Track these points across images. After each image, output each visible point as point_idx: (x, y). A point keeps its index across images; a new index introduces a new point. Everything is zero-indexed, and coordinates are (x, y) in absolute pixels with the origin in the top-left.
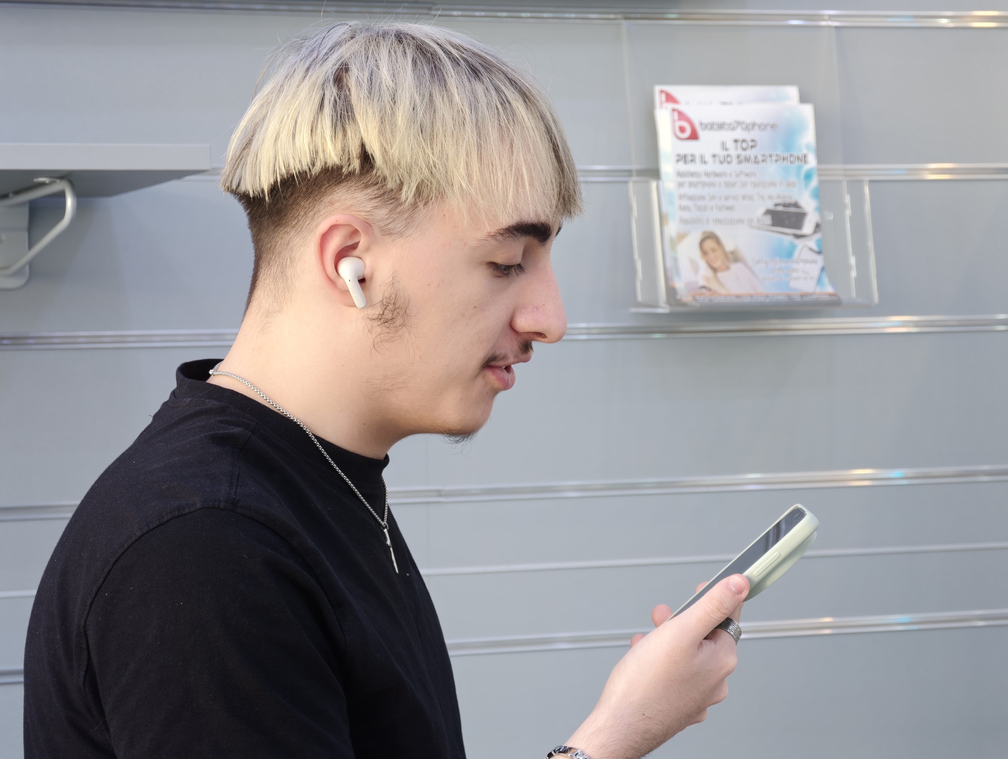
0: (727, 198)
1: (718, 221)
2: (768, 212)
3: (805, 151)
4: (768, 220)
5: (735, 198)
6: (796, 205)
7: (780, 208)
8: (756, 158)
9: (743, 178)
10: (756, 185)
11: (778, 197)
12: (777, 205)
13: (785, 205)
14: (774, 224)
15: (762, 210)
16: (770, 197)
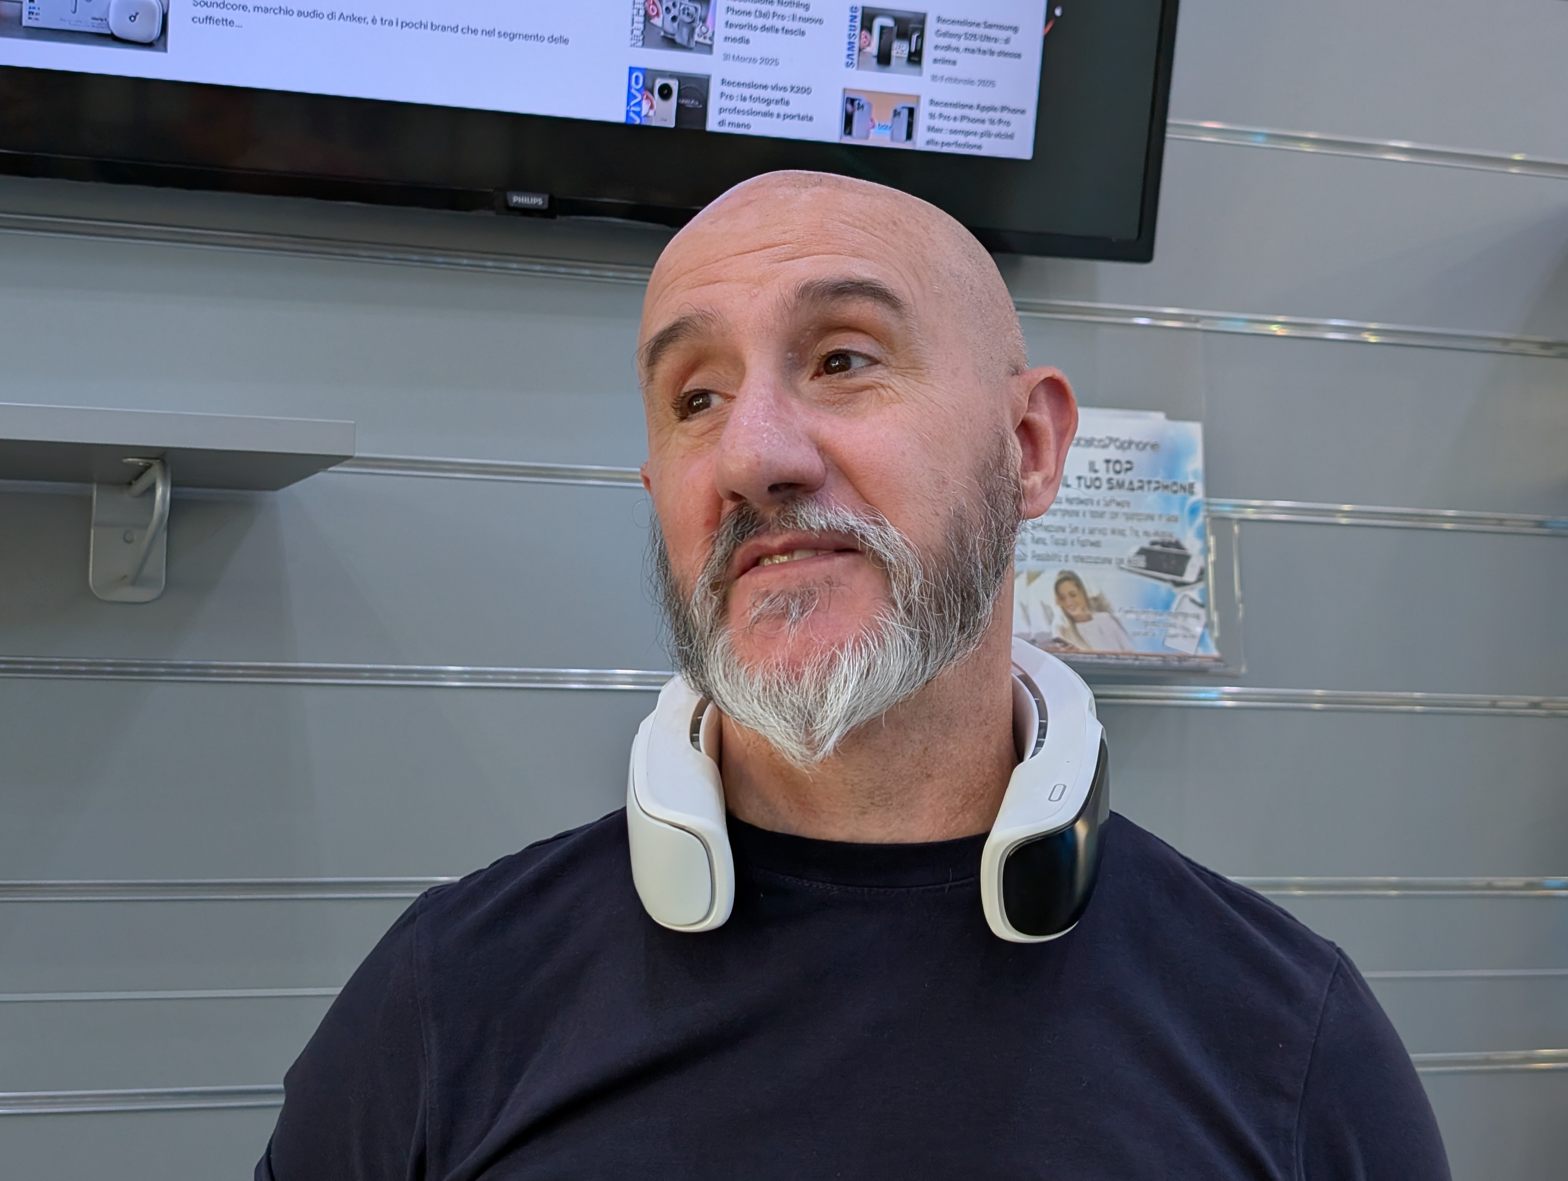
0: (1092, 532)
1: (1080, 559)
2: (1142, 552)
3: (1191, 480)
4: (1142, 561)
5: (1102, 532)
6: (1177, 545)
7: (1157, 548)
8: (1131, 483)
9: (1114, 508)
10: (1129, 517)
11: (1156, 534)
12: (1154, 543)
13: (1163, 544)
14: (1147, 568)
15: (1135, 549)
16: (1146, 534)
